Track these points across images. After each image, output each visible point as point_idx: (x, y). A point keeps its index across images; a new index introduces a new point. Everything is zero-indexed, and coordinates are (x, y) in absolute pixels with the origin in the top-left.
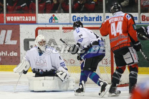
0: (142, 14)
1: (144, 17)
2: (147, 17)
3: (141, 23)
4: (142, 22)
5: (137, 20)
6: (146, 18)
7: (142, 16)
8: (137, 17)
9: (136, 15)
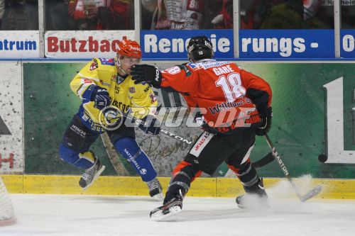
0: (49, 34)
1: (53, 41)
2: (62, 42)
3: (45, 57)
4: (50, 55)
5: (35, 48)
6: (58, 44)
7: (50, 39)
8: (34, 43)
9: (32, 36)
